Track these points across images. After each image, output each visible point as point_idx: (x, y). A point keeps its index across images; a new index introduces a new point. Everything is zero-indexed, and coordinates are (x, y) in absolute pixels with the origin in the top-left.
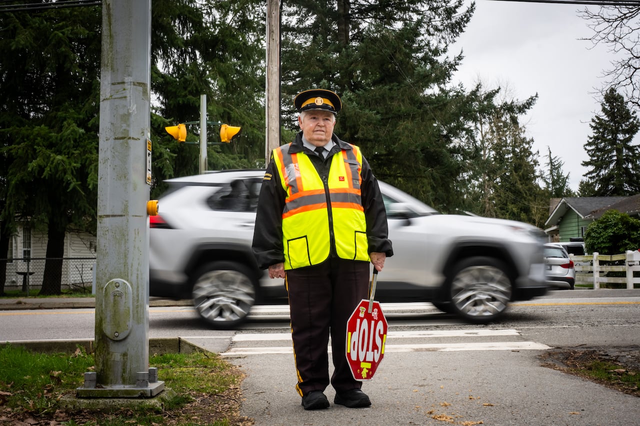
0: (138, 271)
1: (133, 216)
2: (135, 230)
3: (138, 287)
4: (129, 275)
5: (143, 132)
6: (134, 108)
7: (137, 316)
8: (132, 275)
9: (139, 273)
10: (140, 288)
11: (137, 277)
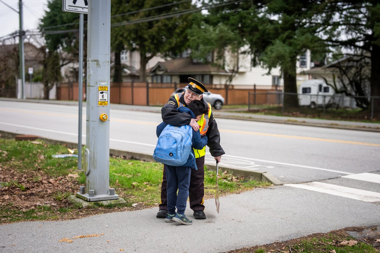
0: (94, 145)
1: (92, 121)
2: (93, 127)
3: (94, 153)
4: (90, 147)
5: (96, 83)
6: (92, 72)
7: (94, 165)
8: (91, 147)
9: (95, 146)
10: (95, 153)
11: (94, 149)
